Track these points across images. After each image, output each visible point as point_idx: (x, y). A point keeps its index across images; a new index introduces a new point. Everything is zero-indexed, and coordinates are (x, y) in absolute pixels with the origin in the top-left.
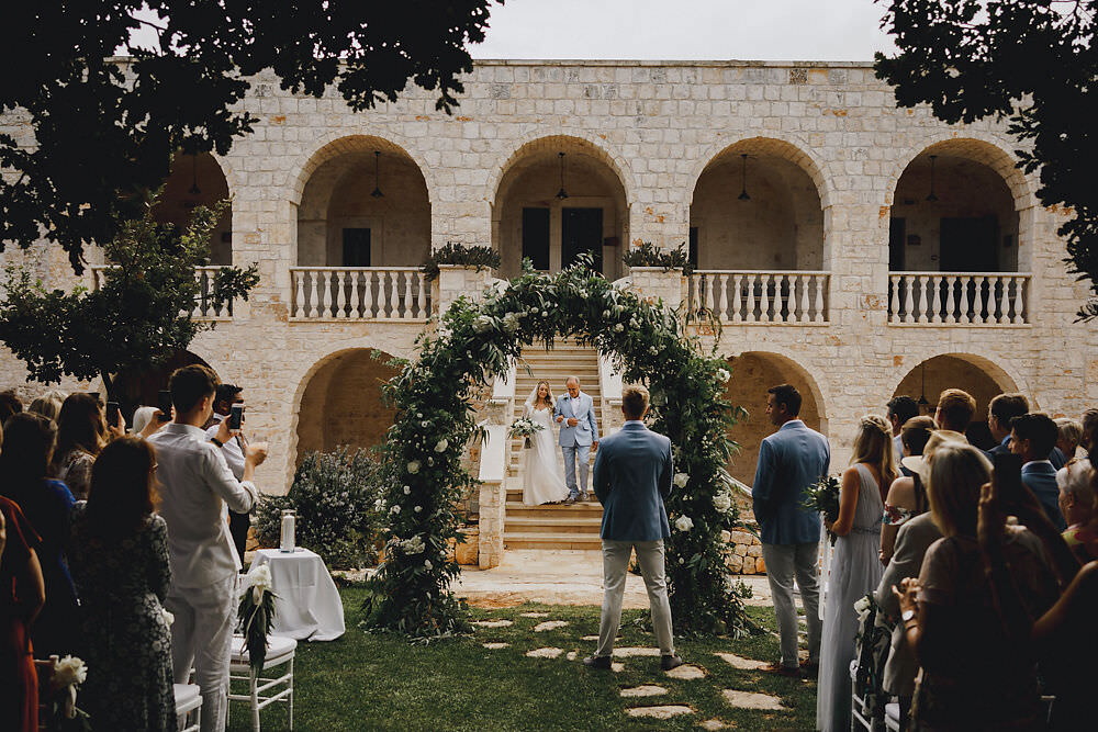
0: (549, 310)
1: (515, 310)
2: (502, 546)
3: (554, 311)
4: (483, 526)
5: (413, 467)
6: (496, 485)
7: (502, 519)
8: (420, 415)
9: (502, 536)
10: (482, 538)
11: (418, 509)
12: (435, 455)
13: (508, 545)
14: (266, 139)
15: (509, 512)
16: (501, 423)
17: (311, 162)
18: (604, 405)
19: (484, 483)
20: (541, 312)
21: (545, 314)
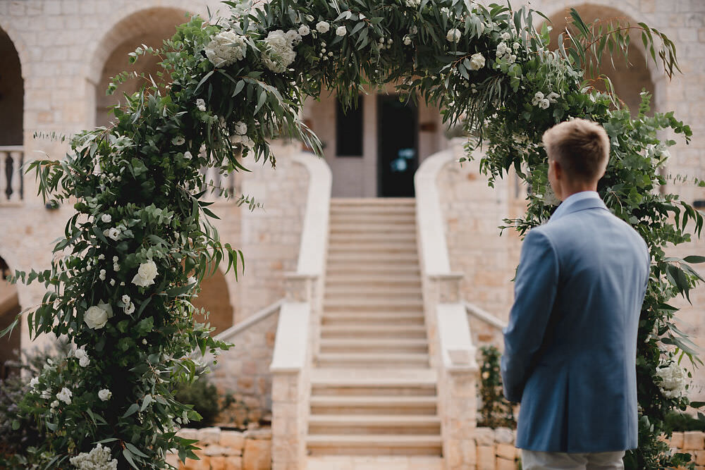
0: (350, 24)
1: (285, 25)
3: (359, 27)
4: (278, 427)
5: (96, 316)
6: (292, 374)
7: (303, 418)
8: (107, 218)
9: (304, 439)
10: (277, 443)
11: (104, 394)
12: (134, 291)
13: (312, 450)
14: (62, 14)
15: (315, 409)
16: (302, 300)
17: (109, 38)
18: (427, 286)
19: (279, 373)
20: (333, 30)
21: (341, 31)
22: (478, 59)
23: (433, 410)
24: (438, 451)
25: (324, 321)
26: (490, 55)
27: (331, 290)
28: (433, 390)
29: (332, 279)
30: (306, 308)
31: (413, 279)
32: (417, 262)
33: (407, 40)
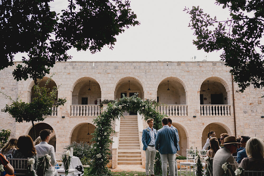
1: (121, 104)
2: (117, 164)
3: (130, 105)
4: (113, 159)
5: (99, 138)
6: (116, 149)
7: (117, 158)
8: (101, 127)
9: (117, 161)
10: (113, 162)
11: (100, 148)
12: (104, 136)
13: (119, 164)
14: (66, 78)
15: (119, 156)
16: (117, 136)
17: (76, 83)
18: (139, 133)
19: (113, 149)
20: (126, 105)
21: (127, 105)
22: (143, 108)
23: (140, 156)
24: (141, 164)
25: (120, 140)
26: (145, 108)
27: (121, 134)
28: (140, 153)
29: (121, 132)
30: (117, 138)
31: (137, 132)
32: (138, 129)
33: (135, 106)
